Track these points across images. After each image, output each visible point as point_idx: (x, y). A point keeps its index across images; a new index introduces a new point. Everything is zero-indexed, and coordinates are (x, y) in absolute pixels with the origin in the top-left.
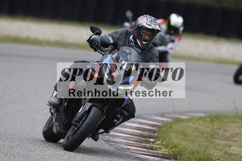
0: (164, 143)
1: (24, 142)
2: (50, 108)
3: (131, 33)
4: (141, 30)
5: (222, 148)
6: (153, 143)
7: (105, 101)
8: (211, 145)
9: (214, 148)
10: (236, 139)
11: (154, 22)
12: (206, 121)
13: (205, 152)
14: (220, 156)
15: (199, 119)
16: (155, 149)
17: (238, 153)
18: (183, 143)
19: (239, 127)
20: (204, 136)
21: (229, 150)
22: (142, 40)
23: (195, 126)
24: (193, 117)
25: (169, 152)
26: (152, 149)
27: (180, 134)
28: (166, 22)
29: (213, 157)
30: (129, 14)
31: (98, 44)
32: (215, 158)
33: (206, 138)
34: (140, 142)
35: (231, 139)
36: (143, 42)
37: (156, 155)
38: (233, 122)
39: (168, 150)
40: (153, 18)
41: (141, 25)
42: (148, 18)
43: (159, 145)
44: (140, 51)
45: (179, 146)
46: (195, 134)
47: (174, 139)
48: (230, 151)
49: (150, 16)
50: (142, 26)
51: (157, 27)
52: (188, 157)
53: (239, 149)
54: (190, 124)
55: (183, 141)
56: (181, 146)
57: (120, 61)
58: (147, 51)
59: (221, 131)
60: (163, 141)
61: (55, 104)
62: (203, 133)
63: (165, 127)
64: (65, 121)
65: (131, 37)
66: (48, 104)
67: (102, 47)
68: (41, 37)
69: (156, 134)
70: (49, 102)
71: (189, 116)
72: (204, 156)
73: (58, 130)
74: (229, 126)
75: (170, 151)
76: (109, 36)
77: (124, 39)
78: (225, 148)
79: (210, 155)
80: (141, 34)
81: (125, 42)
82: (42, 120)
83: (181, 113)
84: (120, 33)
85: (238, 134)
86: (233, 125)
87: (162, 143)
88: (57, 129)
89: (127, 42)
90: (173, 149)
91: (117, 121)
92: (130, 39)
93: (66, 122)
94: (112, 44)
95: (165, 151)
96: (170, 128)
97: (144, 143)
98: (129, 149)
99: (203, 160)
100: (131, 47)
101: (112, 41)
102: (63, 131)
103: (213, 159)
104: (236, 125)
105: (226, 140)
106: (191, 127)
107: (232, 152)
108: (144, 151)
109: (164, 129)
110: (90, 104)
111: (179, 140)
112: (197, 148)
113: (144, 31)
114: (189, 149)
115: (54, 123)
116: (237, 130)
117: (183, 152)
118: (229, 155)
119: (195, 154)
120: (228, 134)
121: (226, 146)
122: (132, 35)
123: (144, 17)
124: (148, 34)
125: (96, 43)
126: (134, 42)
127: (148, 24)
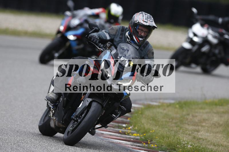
0: (136, 128)
1: (4, 127)
2: (48, 103)
3: (127, 30)
4: (137, 27)
5: (190, 132)
6: (125, 128)
7: (104, 97)
8: (180, 130)
9: (183, 133)
10: (204, 124)
11: (150, 19)
12: (176, 108)
13: (175, 136)
14: (189, 141)
15: (170, 105)
16: (127, 134)
17: (206, 137)
18: (154, 128)
19: (207, 113)
20: (174, 121)
21: (198, 134)
22: (138, 36)
23: (165, 112)
24: (163, 103)
25: (140, 137)
26: (124, 133)
27: (151, 120)
28: (107, 11)
29: (183, 142)
30: (70, 4)
33: (176, 123)
34: (113, 128)
35: (199, 124)
36: (139, 38)
37: (128, 139)
38: (201, 108)
39: (140, 135)
40: (149, 14)
41: (137, 22)
42: (144, 15)
43: (131, 130)
44: (138, 48)
45: (150, 131)
46: (165, 120)
47: (145, 125)
48: (198, 136)
49: (146, 13)
50: (139, 22)
51: (153, 23)
52: (158, 142)
53: (206, 134)
54: (160, 110)
55: (154, 126)
56: (152, 131)
57: (118, 57)
58: (142, 47)
59: (190, 117)
60: (135, 126)
61: (53, 99)
62: (173, 119)
63: (137, 113)
65: (127, 34)
66: (46, 99)
68: (20, 28)
69: (128, 120)
70: (46, 97)
71: (160, 103)
72: (174, 141)
73: (57, 125)
74: (197, 112)
76: (106, 32)
77: (120, 35)
78: (193, 133)
79: (180, 140)
80: (138, 30)
81: (121, 38)
82: (20, 106)
83: (152, 100)
84: (116, 30)
85: (207, 120)
86: (201, 111)
87: (134, 128)
88: (55, 123)
89: (123, 39)
90: (144, 133)
91: (115, 116)
93: (65, 117)
94: (109, 40)
95: (137, 136)
96: (142, 114)
97: (117, 128)
98: (103, 134)
99: (173, 144)
100: (129, 44)
101: (108, 38)
102: (62, 126)
103: (182, 144)
104: (204, 111)
105: (194, 125)
106: (161, 113)
107: (200, 137)
108: (117, 136)
109: (136, 115)
110: (90, 100)
111: (150, 126)
112: (167, 133)
113: (140, 28)
114: (159, 134)
115: (52, 118)
116: (205, 116)
117: (154, 137)
118: (197, 140)
119: (165, 139)
120: (196, 120)
121: (194, 131)
122: (128, 31)
123: (140, 13)
124: (144, 31)
125: (94, 39)
126: (130, 39)
127: (144, 21)
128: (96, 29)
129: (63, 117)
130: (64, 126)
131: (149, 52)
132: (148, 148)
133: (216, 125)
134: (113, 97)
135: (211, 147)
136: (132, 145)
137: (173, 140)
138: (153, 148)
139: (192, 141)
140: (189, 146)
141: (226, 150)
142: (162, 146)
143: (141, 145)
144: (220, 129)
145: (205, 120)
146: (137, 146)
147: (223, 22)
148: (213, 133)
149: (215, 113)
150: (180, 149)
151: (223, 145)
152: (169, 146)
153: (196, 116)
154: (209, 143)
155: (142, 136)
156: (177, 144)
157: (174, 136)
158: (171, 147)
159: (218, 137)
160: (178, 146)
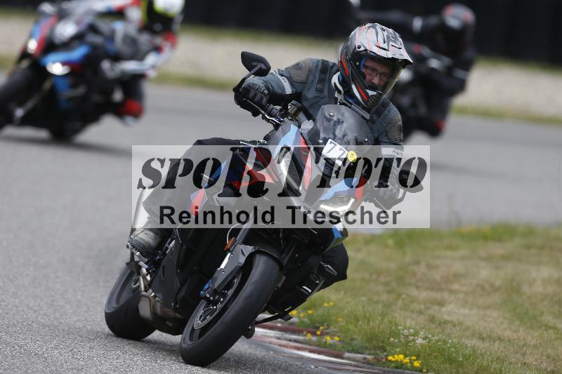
2: (132, 254)
3: (335, 69)
4: (363, 62)
5: (423, 307)
7: (282, 241)
8: (397, 300)
9: (405, 308)
10: (456, 287)
11: (395, 42)
12: (386, 246)
14: (418, 327)
15: (371, 240)
17: (461, 319)
18: (333, 297)
19: (463, 258)
20: (382, 279)
21: (440, 311)
22: (364, 84)
25: (299, 318)
29: (403, 330)
31: (262, 98)
32: (406, 331)
33: (386, 284)
35: (443, 286)
36: (368, 91)
38: (449, 247)
39: (299, 313)
41: (362, 49)
42: (379, 30)
44: (367, 116)
45: (323, 304)
46: (360, 276)
48: (442, 315)
49: (384, 27)
50: (366, 50)
51: (403, 53)
52: (343, 329)
53: (461, 310)
55: (334, 291)
56: (328, 303)
57: (321, 141)
58: (374, 113)
59: (421, 269)
61: (147, 246)
62: (379, 273)
64: (180, 289)
65: (335, 79)
66: (130, 246)
67: (271, 106)
70: (131, 241)
72: (382, 327)
74: (439, 257)
75: (302, 315)
76: (282, 75)
77: (318, 82)
78: (429, 308)
79: (396, 325)
80: (363, 70)
81: (321, 91)
84: (307, 70)
85: (462, 275)
86: (449, 253)
88: (153, 307)
89: (326, 92)
90: (310, 309)
91: (310, 291)
92: (333, 82)
93: (182, 293)
94: (292, 97)
99: (379, 335)
100: (346, 105)
101: (288, 90)
102: (172, 314)
103: (403, 334)
105: (432, 289)
107: (446, 317)
110: (249, 249)
112: (366, 309)
113: (370, 64)
114: (346, 311)
115: (144, 293)
116: (458, 267)
117: (334, 318)
118: (440, 324)
119: (360, 322)
120: (437, 276)
121: (432, 303)
122: (339, 73)
123: (369, 27)
124: (380, 72)
125: (256, 95)
126: (343, 92)
127: (379, 47)
128: (261, 68)
129: (177, 294)
130: (178, 316)
131: (390, 125)
132: (318, 346)
133: (484, 289)
134: (307, 242)
135: (475, 342)
136: (278, 338)
137: (379, 326)
138: (330, 345)
139: (427, 327)
140: (419, 341)
141: (510, 350)
142: (352, 339)
143: (300, 338)
144: (496, 298)
145: (457, 277)
146: (290, 340)
147: (425, 29)
148: (478, 307)
149: (484, 259)
150: (397, 347)
151: (503, 338)
152: (370, 340)
153: (436, 267)
154: (468, 334)
155: (304, 317)
156: (390, 335)
157: (383, 315)
158: (375, 342)
159: (490, 319)
160: (392, 339)
